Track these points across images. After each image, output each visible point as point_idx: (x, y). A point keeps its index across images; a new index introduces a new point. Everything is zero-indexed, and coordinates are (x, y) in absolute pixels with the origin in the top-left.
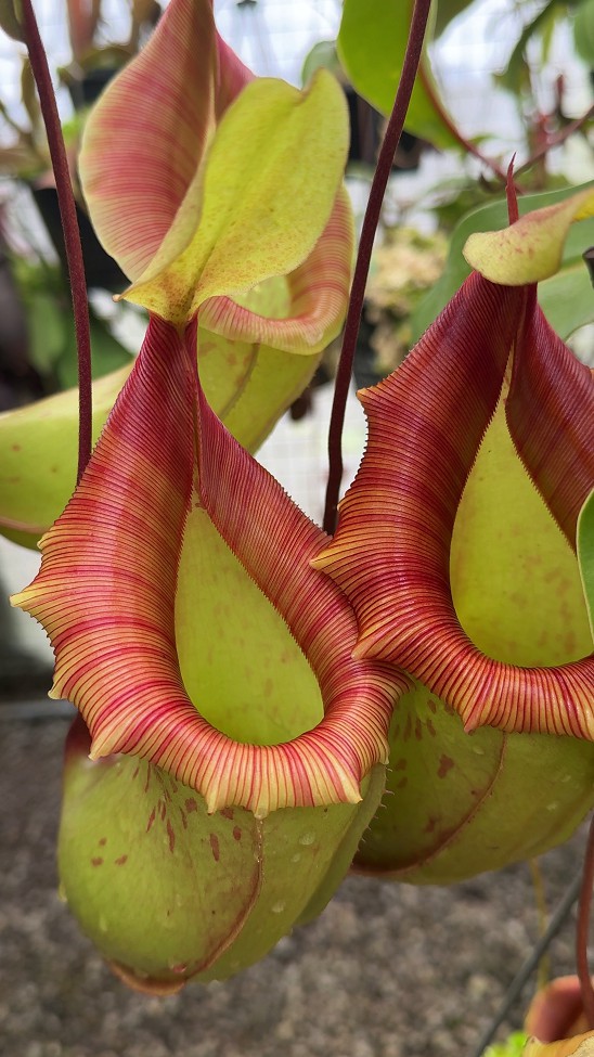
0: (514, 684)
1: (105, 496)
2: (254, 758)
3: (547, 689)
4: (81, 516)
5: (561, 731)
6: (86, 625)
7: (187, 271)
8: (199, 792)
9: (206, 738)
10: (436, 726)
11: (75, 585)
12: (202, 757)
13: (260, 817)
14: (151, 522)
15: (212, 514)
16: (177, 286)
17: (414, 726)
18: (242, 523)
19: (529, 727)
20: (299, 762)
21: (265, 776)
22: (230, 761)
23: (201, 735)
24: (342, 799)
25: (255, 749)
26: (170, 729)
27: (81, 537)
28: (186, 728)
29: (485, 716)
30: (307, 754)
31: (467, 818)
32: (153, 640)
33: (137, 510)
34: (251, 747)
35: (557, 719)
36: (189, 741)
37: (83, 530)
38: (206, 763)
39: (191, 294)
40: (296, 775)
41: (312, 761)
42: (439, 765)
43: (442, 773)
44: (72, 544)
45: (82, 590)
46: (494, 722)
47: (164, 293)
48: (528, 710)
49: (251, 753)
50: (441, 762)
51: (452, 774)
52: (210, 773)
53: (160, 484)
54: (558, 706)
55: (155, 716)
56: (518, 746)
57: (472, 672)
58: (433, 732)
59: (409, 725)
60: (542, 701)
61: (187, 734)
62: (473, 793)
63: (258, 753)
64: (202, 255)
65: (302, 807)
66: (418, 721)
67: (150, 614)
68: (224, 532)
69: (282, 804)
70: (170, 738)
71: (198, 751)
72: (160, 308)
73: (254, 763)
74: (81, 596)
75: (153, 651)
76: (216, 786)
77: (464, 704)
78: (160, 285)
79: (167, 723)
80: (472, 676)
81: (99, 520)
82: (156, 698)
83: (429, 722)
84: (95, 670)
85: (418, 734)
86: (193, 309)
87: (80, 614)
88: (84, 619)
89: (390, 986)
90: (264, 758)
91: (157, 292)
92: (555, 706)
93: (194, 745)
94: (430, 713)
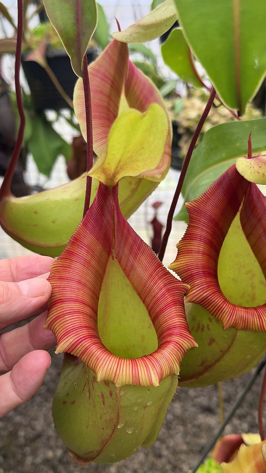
0: (242, 313)
1: (77, 250)
2: (118, 362)
3: (253, 316)
4: (67, 257)
5: (257, 330)
6: (62, 301)
7: (112, 168)
8: (95, 372)
9: (100, 351)
10: (211, 327)
11: (60, 284)
12: (97, 359)
13: (118, 386)
14: (93, 263)
15: (120, 262)
16: (109, 172)
17: (201, 327)
18: (132, 266)
19: (246, 328)
20: (136, 367)
21: (121, 371)
22: (108, 362)
23: (99, 350)
24: (152, 384)
25: (120, 358)
26: (87, 345)
27: (66, 266)
28: (93, 346)
29: (232, 324)
30: (141, 364)
31: (218, 361)
32: (87, 310)
33: (89, 258)
34: (119, 357)
35: (256, 325)
36: (94, 351)
37: (67, 263)
38: (99, 361)
39: (114, 175)
40: (134, 372)
41: (142, 368)
42: (209, 341)
43: (210, 344)
44: (61, 268)
45: (62, 286)
46: (234, 326)
47: (104, 175)
48: (246, 322)
49: (118, 360)
50: (210, 340)
51: (214, 345)
52: (99, 365)
53: (98, 248)
54: (257, 321)
55: (83, 339)
56: (241, 334)
57: (227, 309)
58: (209, 329)
59: (199, 326)
60: (251, 319)
61: (94, 348)
62: (221, 351)
63: (120, 360)
64: (116, 162)
65: (136, 385)
66: (203, 325)
67: (87, 299)
68: (124, 270)
69: (127, 383)
70: (86, 349)
71: (96, 356)
72: (103, 180)
73: (118, 364)
74: (62, 289)
75: (87, 314)
76: (101, 371)
77: (224, 319)
78: (101, 172)
79: (87, 343)
80: (227, 310)
81: (73, 259)
82: (84, 332)
83: (208, 326)
84: (62, 318)
85: (202, 330)
86: (116, 181)
87: (60, 295)
88: (62, 298)
89: (165, 452)
90: (123, 363)
91: (101, 174)
92: (256, 321)
93: (96, 353)
94: (209, 323)
